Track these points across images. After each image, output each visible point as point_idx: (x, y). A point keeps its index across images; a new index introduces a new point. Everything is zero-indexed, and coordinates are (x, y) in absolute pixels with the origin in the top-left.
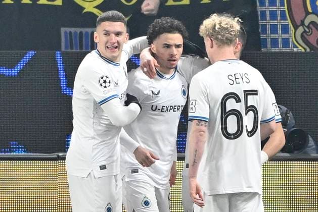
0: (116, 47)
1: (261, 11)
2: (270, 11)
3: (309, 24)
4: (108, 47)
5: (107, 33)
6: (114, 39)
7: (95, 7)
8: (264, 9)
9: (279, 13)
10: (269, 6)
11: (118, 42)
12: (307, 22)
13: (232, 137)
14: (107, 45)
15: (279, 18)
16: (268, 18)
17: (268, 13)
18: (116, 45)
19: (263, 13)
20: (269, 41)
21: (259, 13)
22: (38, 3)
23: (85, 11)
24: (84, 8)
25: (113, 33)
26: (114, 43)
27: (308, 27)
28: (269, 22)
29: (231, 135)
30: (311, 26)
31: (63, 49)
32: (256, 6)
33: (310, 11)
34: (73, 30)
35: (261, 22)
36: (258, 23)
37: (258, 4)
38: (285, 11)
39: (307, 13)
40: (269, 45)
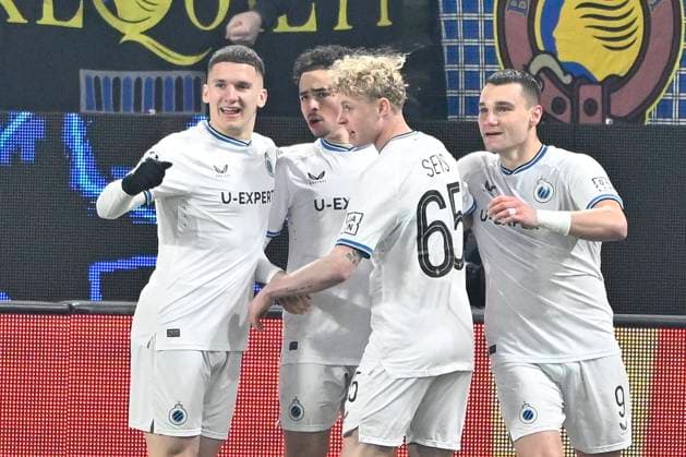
0: (238, 111)
1: (448, 47)
2: (465, 47)
3: (539, 72)
4: (223, 111)
5: (221, 84)
6: (234, 93)
7: (142, 33)
8: (454, 42)
9: (481, 50)
10: (464, 37)
11: (240, 101)
12: (534, 69)
13: (438, 272)
14: (222, 106)
15: (482, 60)
16: (461, 59)
17: (461, 50)
18: (237, 105)
19: (453, 51)
20: (462, 102)
21: (445, 50)
22: (39, 22)
23: (124, 39)
24: (123, 35)
25: (232, 83)
26: (234, 102)
27: (537, 77)
28: (462, 68)
29: (435, 268)
30: (542, 75)
31: (83, 109)
32: (441, 37)
33: (541, 47)
34: (101, 74)
35: (448, 68)
36: (443, 68)
37: (444, 34)
38: (494, 47)
39: (536, 52)
40: (462, 110)
